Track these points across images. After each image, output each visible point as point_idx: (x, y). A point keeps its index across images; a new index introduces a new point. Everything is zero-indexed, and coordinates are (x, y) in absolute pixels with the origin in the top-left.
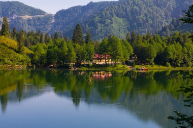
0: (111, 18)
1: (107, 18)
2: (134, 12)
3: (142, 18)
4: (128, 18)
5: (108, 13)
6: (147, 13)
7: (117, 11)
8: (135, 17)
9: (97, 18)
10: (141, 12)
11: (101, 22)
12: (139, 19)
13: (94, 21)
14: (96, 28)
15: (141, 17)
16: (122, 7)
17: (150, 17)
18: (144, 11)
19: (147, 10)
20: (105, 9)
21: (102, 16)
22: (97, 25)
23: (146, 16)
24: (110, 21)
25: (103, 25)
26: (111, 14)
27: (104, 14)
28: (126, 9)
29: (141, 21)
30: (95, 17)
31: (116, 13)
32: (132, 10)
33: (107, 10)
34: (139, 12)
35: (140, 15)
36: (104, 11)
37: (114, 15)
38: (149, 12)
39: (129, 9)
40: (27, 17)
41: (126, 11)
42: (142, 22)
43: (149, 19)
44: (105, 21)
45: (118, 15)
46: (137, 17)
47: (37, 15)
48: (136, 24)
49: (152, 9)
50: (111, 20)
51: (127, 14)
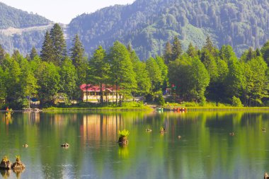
0: (179, 28)
1: (172, 28)
2: (226, 15)
3: (243, 27)
4: (214, 27)
5: (173, 17)
6: (254, 15)
7: (192, 13)
8: (229, 25)
9: (150, 28)
10: (242, 14)
11: (158, 36)
12: (236, 28)
13: (144, 34)
14: (149, 49)
15: (242, 25)
16: (203, 6)
17: (259, 25)
18: (247, 12)
19: (254, 10)
20: (168, 10)
21: (160, 24)
22: (151, 41)
23: (252, 21)
24: (177, 34)
25: (162, 41)
26: (180, 20)
27: (165, 20)
28: (210, 9)
29: (241, 33)
30: (146, 26)
31: (189, 18)
32: (222, 10)
33: (171, 12)
34: (238, 14)
35: (239, 20)
36: (165, 13)
37: (186, 21)
38: (258, 14)
39: (216, 9)
40: (12, 31)
41: (210, 13)
42: (242, 35)
43: (258, 29)
44: (167, 35)
45: (193, 22)
46: (232, 24)
47: (32, 26)
48: (230, 38)
49: (265, 8)
50: (179, 31)
51: (213, 20)
